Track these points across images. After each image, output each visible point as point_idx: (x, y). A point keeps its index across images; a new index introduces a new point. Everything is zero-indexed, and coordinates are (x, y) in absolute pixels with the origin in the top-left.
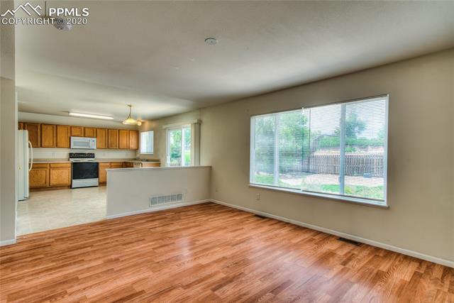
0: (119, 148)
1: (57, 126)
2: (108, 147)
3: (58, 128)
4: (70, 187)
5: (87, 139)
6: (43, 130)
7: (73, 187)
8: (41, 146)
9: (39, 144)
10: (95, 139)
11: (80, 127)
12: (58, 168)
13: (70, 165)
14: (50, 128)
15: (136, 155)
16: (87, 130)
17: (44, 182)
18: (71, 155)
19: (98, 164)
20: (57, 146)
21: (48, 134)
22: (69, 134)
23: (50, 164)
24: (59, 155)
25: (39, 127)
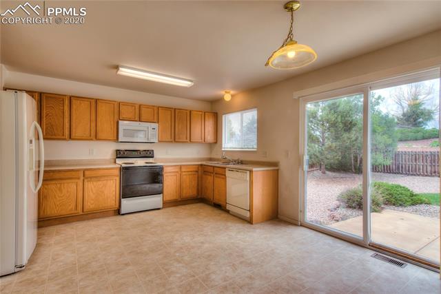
0: (190, 141)
1: (96, 100)
2: (175, 138)
3: (99, 104)
4: (118, 212)
5: (144, 125)
6: (74, 107)
7: (122, 212)
8: (70, 138)
9: (67, 132)
10: (155, 125)
11: (133, 105)
12: (98, 178)
13: (117, 172)
14: (85, 105)
15: (211, 152)
16: (143, 110)
17: (73, 206)
18: (120, 154)
19: (162, 168)
20: (97, 138)
21: (81, 113)
22: (116, 117)
23: (84, 171)
24: (100, 154)
25: (67, 102)
